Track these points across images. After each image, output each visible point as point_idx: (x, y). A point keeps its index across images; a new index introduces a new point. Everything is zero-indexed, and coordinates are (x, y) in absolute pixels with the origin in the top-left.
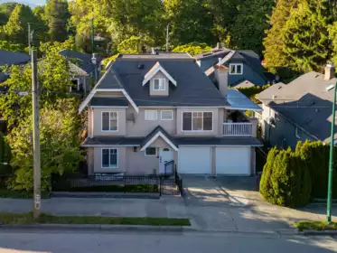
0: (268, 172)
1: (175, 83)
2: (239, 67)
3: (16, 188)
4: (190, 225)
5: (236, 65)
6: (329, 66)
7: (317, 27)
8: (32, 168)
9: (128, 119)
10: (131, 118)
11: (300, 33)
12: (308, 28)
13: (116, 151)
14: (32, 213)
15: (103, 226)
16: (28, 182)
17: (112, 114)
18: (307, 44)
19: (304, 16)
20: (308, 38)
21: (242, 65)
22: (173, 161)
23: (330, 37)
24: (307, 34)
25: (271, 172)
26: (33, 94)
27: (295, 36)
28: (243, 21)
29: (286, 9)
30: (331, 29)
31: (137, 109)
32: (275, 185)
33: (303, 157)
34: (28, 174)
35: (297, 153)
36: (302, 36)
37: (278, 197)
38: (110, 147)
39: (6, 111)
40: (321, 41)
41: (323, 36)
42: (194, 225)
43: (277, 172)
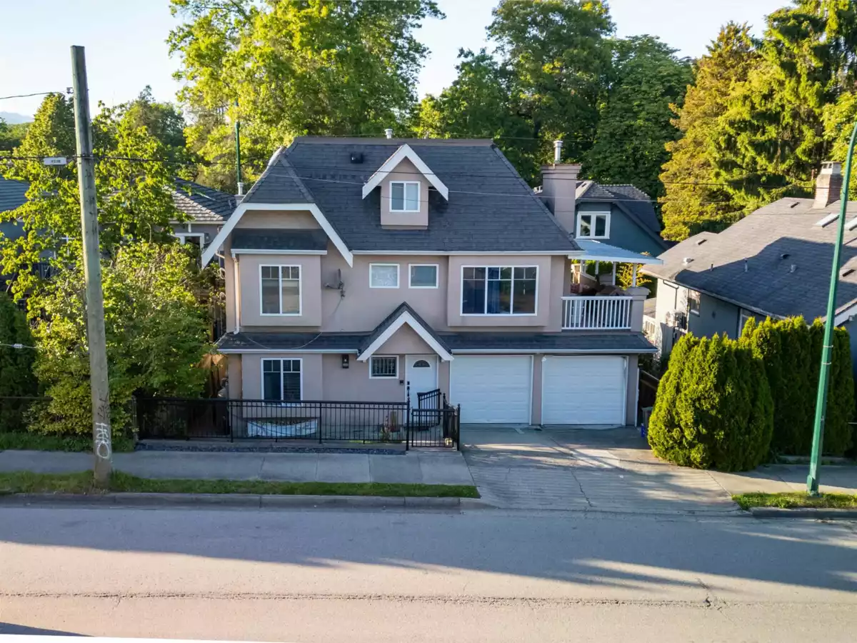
0: (670, 389)
1: (444, 191)
2: (601, 222)
3: (50, 427)
4: (479, 497)
5: (594, 215)
6: (827, 172)
7: (795, 115)
8: (87, 377)
9: (326, 287)
10: (334, 284)
11: (755, 129)
12: (774, 118)
13: (297, 364)
14: (91, 473)
15: (266, 497)
16: (79, 411)
17: (285, 270)
18: (770, 159)
19: (766, 92)
20: (773, 142)
21: (607, 215)
22: (438, 392)
23: (828, 134)
24: (772, 131)
25: (678, 390)
26: (79, 160)
27: (743, 139)
28: (612, 135)
29: (720, 84)
30: (830, 116)
31: (348, 256)
32: (687, 416)
33: (757, 354)
34: (80, 391)
35: (743, 341)
36: (759, 138)
37: (692, 445)
38: (282, 355)
39: (20, 279)
40: (804, 145)
41: (809, 133)
42: (486, 497)
43: (692, 387)
